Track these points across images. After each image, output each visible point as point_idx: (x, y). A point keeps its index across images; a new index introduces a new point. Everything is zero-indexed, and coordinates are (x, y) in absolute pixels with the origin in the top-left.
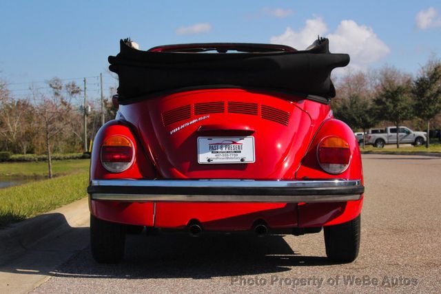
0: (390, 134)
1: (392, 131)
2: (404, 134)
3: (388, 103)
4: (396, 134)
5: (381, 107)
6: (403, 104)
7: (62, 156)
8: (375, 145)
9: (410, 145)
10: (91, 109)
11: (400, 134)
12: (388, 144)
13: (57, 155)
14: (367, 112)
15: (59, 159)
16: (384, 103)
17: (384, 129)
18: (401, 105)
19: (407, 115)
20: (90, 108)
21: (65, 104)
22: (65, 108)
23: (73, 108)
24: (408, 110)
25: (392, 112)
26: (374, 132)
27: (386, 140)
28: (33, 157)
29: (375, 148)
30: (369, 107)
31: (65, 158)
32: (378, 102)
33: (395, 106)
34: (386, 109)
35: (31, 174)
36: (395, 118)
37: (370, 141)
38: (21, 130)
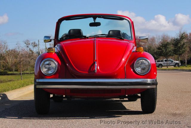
0: (164, 62)
1: (166, 61)
2: (171, 62)
3: (163, 49)
5: (160, 51)
6: (169, 49)
7: (29, 72)
8: (158, 67)
9: (173, 67)
10: (42, 53)
11: (168, 62)
12: (164, 66)
13: (27, 72)
14: (155, 53)
15: (28, 74)
16: (161, 49)
17: (162, 60)
18: (168, 50)
19: (171, 54)
20: (41, 52)
21: (31, 51)
22: (31, 52)
24: (171, 52)
25: (165, 53)
26: (158, 61)
27: (163, 65)
28: (17, 73)
29: (158, 68)
30: (155, 51)
31: (30, 73)
32: (159, 48)
33: (166, 50)
34: (163, 51)
36: (166, 55)
37: (157, 65)
38: (13, 62)
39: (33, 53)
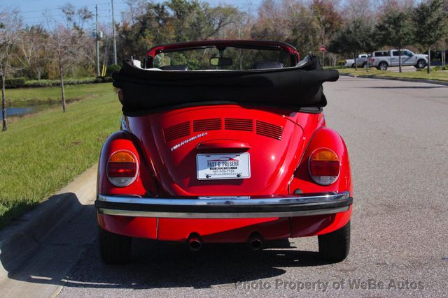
0: (392, 56)
1: (395, 54)
2: (407, 57)
3: (390, 29)
4: (398, 57)
5: (383, 32)
6: (406, 30)
7: (76, 80)
8: (378, 67)
9: (412, 67)
10: (103, 35)
11: (402, 57)
12: (391, 66)
13: (71, 80)
14: (370, 36)
15: (72, 84)
16: (386, 29)
17: (387, 51)
18: (403, 31)
19: (408, 41)
20: (102, 33)
21: (77, 28)
22: (77, 32)
23: (85, 32)
24: (410, 35)
25: (394, 38)
26: (378, 54)
27: (389, 63)
28: (47, 83)
29: (379, 71)
30: (372, 31)
31: (78, 83)
32: (380, 28)
33: (397, 32)
34: (389, 34)
35: (46, 99)
36: (397, 43)
37: (374, 64)
38: (35, 56)
39: (82, 33)
